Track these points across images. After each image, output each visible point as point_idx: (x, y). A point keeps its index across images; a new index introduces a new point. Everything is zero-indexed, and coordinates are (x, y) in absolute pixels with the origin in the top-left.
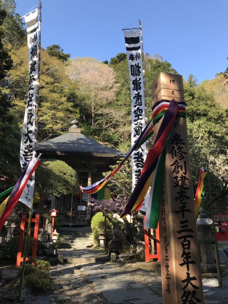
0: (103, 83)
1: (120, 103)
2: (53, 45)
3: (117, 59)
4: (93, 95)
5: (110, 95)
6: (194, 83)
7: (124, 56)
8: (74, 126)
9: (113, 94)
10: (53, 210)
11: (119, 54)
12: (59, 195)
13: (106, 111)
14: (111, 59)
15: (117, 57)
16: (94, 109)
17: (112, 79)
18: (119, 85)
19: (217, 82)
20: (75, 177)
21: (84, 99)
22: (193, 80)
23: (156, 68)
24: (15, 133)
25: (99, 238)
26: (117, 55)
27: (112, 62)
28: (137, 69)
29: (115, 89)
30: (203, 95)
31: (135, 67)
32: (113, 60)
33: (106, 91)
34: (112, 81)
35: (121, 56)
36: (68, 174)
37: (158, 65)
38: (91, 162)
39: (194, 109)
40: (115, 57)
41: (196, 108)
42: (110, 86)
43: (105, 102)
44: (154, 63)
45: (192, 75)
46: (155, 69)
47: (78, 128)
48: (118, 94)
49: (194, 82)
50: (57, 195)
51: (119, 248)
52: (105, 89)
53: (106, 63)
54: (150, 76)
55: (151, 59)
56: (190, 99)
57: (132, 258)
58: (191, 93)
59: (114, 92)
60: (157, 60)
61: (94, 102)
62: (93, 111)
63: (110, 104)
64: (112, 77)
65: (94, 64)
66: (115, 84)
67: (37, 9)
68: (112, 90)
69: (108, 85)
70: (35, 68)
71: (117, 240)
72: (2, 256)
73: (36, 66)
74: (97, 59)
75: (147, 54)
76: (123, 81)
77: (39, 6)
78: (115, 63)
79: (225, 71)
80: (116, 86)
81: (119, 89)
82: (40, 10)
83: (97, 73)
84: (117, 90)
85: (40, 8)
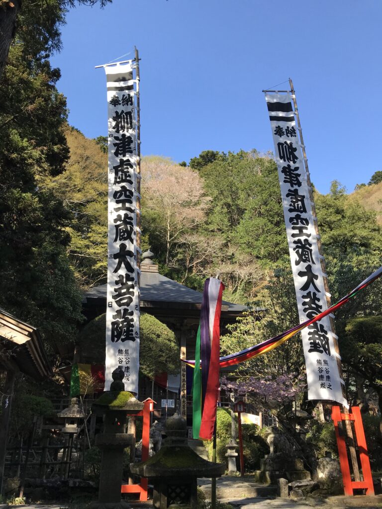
0: (184, 196)
1: (211, 227)
3: (201, 160)
4: (169, 214)
5: (197, 214)
6: (341, 194)
7: (211, 156)
8: (147, 261)
9: (201, 213)
10: (148, 400)
11: (203, 152)
12: (151, 374)
13: (192, 239)
14: (191, 160)
15: (201, 156)
16: (171, 236)
17: (199, 190)
18: (210, 198)
19: (360, 198)
20: (174, 342)
21: (154, 220)
22: (338, 190)
23: (271, 171)
24: (63, 268)
25: (227, 455)
26: (200, 153)
27: (193, 165)
28: (289, 150)
29: (202, 206)
30: (360, 212)
31: (285, 146)
32: (194, 162)
33: (190, 208)
34: (198, 194)
35: (207, 155)
36: (163, 336)
37: (274, 167)
38: (186, 321)
39: (349, 235)
40: (198, 157)
41: (352, 233)
42: (195, 200)
43: (189, 225)
44: (267, 164)
45: (336, 182)
46: (269, 174)
47: (154, 264)
48: (209, 212)
49: (340, 192)
50: (148, 373)
51: (284, 470)
52: (187, 204)
53: (184, 165)
54: (262, 184)
55: (261, 159)
56: (338, 218)
57: (316, 488)
58: (338, 209)
59: (203, 209)
60: (271, 160)
61: (170, 225)
62: (169, 240)
63: (195, 229)
64: (198, 187)
65: (167, 166)
66: (203, 198)
67: (130, 61)
68: (198, 208)
69: (191, 198)
70: (130, 148)
71: (278, 454)
72: (79, 482)
73: (132, 145)
74: (171, 159)
75: (254, 151)
76: (216, 192)
77: (135, 56)
78: (197, 166)
79: (369, 181)
80: (204, 201)
81: (210, 206)
82: (137, 63)
83: (173, 179)
84: (206, 207)
85: (137, 60)
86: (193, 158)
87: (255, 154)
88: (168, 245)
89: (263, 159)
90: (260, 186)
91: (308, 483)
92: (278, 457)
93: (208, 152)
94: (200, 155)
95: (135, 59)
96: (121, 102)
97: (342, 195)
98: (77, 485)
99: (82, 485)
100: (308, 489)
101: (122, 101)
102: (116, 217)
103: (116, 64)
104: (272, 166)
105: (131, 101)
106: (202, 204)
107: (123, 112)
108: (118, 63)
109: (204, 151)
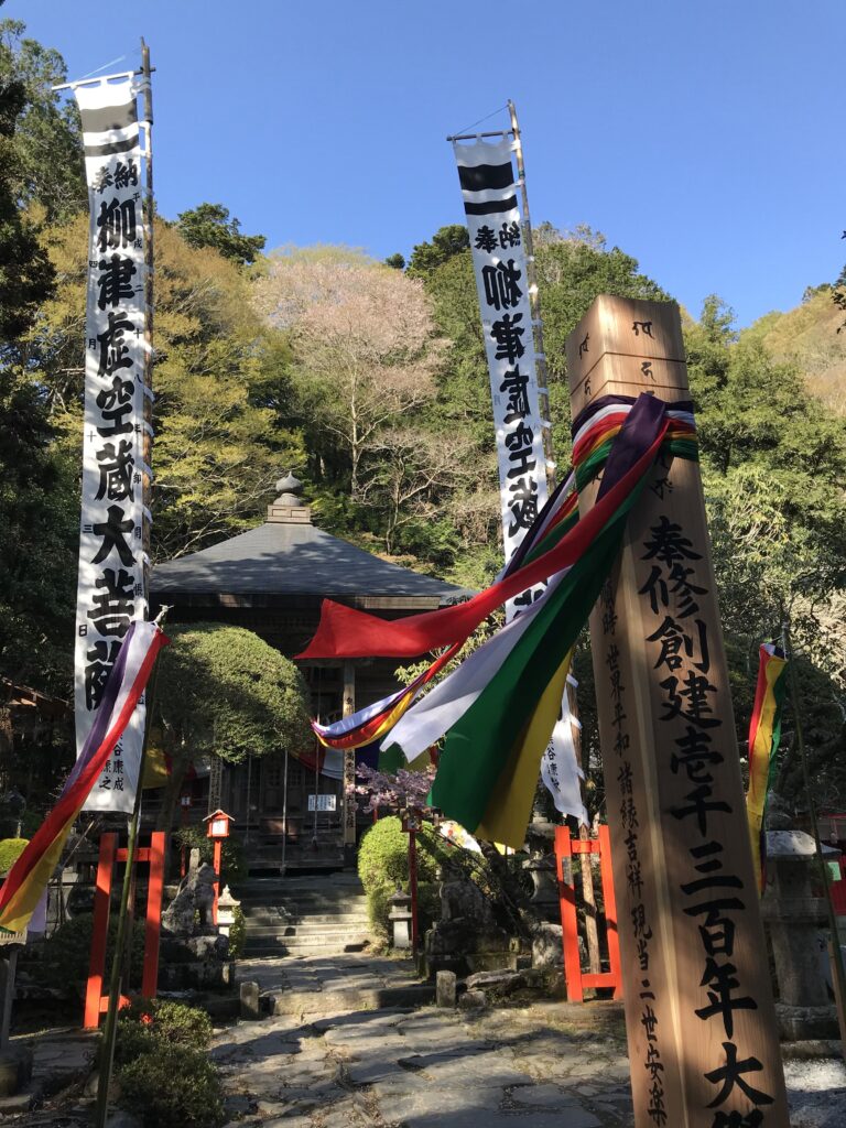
0: (389, 339)
1: (451, 409)
2: (201, 205)
3: (436, 249)
4: (353, 381)
5: (417, 380)
6: (724, 327)
7: (461, 238)
8: (287, 499)
9: (426, 376)
10: (217, 815)
11: (442, 230)
12: (238, 758)
13: (403, 439)
14: (416, 249)
15: (436, 240)
16: (359, 435)
17: (423, 322)
18: (446, 342)
19: (810, 319)
20: (293, 688)
21: (320, 398)
22: (719, 318)
23: (580, 275)
25: (391, 917)
26: (435, 233)
27: (419, 261)
28: (509, 280)
29: (432, 360)
30: (758, 369)
31: (500, 273)
32: (422, 255)
33: (402, 365)
34: (421, 332)
35: (451, 237)
36: (267, 676)
37: (587, 264)
39: (727, 424)
40: (431, 242)
41: (733, 421)
42: (414, 347)
43: (396, 408)
44: (574, 258)
45: (714, 300)
46: (578, 281)
47: (301, 504)
48: (445, 375)
49: (723, 323)
50: (230, 756)
51: (464, 951)
52: (395, 358)
53: (397, 263)
54: (560, 306)
55: (561, 246)
56: (710, 385)
57: (517, 987)
58: (715, 364)
59: (430, 369)
60: (584, 247)
61: (356, 408)
62: (355, 442)
63: (416, 413)
64: (422, 316)
65: (352, 270)
66: (434, 341)
67: (131, 74)
68: (422, 364)
69: (406, 343)
70: (130, 287)
71: (457, 920)
72: (29, 990)
73: (134, 281)
74: (365, 252)
75: (547, 227)
76: (461, 327)
77: (141, 63)
78: (428, 262)
79: (838, 277)
80: (435, 348)
81: (448, 359)
82: (146, 79)
83: (365, 301)
84: (440, 362)
85: (146, 70)
86: (420, 244)
87: (548, 234)
88: (355, 453)
89: (567, 246)
90: (555, 311)
91: (501, 978)
92: (456, 927)
93: (453, 229)
94: (434, 238)
95: (142, 69)
96: (112, 180)
97: (726, 330)
98: (25, 997)
99: (34, 996)
100: (500, 988)
101: (114, 178)
102: (102, 449)
103: (99, 82)
104: (582, 260)
105: (134, 175)
106: (432, 355)
107: (115, 202)
108: (103, 79)
109: (444, 226)
